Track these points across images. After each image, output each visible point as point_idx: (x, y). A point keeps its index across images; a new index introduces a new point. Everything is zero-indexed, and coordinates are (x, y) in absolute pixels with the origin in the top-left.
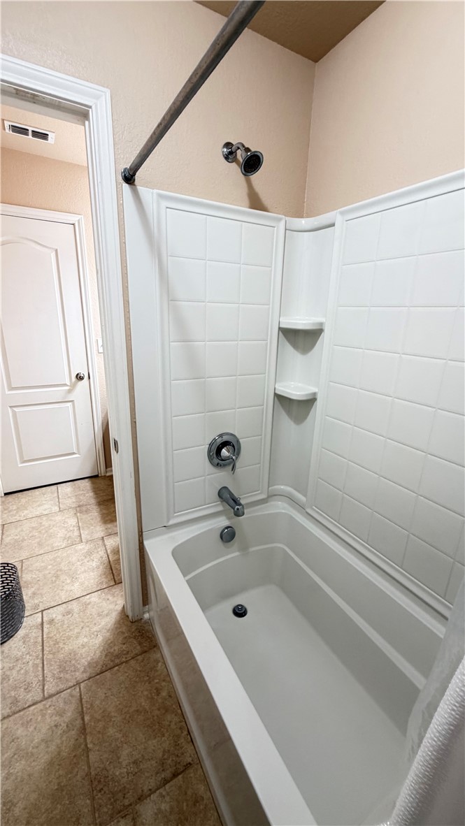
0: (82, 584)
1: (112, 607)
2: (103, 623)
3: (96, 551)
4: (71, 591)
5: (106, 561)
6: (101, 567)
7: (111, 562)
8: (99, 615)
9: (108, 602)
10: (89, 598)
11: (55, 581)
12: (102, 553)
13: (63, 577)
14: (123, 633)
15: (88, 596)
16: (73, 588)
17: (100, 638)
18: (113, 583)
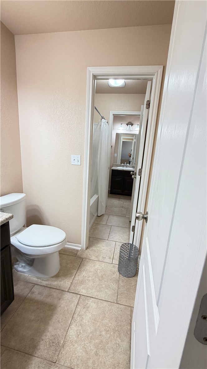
0: (94, 266)
1: (90, 251)
2: (96, 248)
3: (78, 281)
4: (100, 266)
5: (79, 271)
6: (83, 269)
7: (77, 270)
8: (95, 251)
9: (90, 253)
10: (95, 258)
11: (104, 274)
12: (77, 278)
13: (100, 275)
14: (92, 243)
15: (95, 259)
16: (98, 266)
17: (98, 246)
18: (84, 259)
